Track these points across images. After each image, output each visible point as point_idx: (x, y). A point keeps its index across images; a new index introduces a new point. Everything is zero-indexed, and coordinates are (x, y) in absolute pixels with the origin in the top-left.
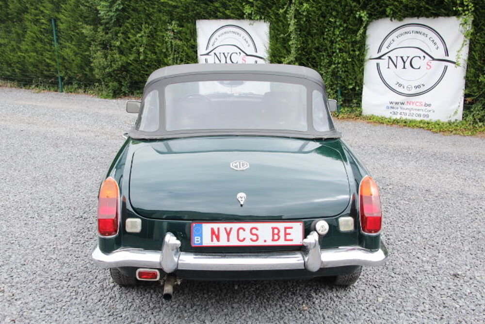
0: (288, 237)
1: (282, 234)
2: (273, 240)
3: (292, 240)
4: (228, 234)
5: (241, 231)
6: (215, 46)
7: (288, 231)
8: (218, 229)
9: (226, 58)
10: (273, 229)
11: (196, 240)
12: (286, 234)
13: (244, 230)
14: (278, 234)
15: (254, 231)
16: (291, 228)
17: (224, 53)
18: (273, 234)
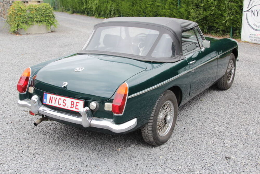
0: (77, 107)
1: (75, 105)
2: (71, 107)
3: (78, 109)
4: (55, 100)
5: (60, 100)
6: (253, 6)
7: (78, 104)
8: (52, 97)
9: (258, 13)
10: (72, 102)
11: (45, 101)
12: (77, 106)
13: (61, 100)
14: (73, 105)
15: (65, 101)
16: (79, 103)
17: (257, 10)
18: (71, 105)
